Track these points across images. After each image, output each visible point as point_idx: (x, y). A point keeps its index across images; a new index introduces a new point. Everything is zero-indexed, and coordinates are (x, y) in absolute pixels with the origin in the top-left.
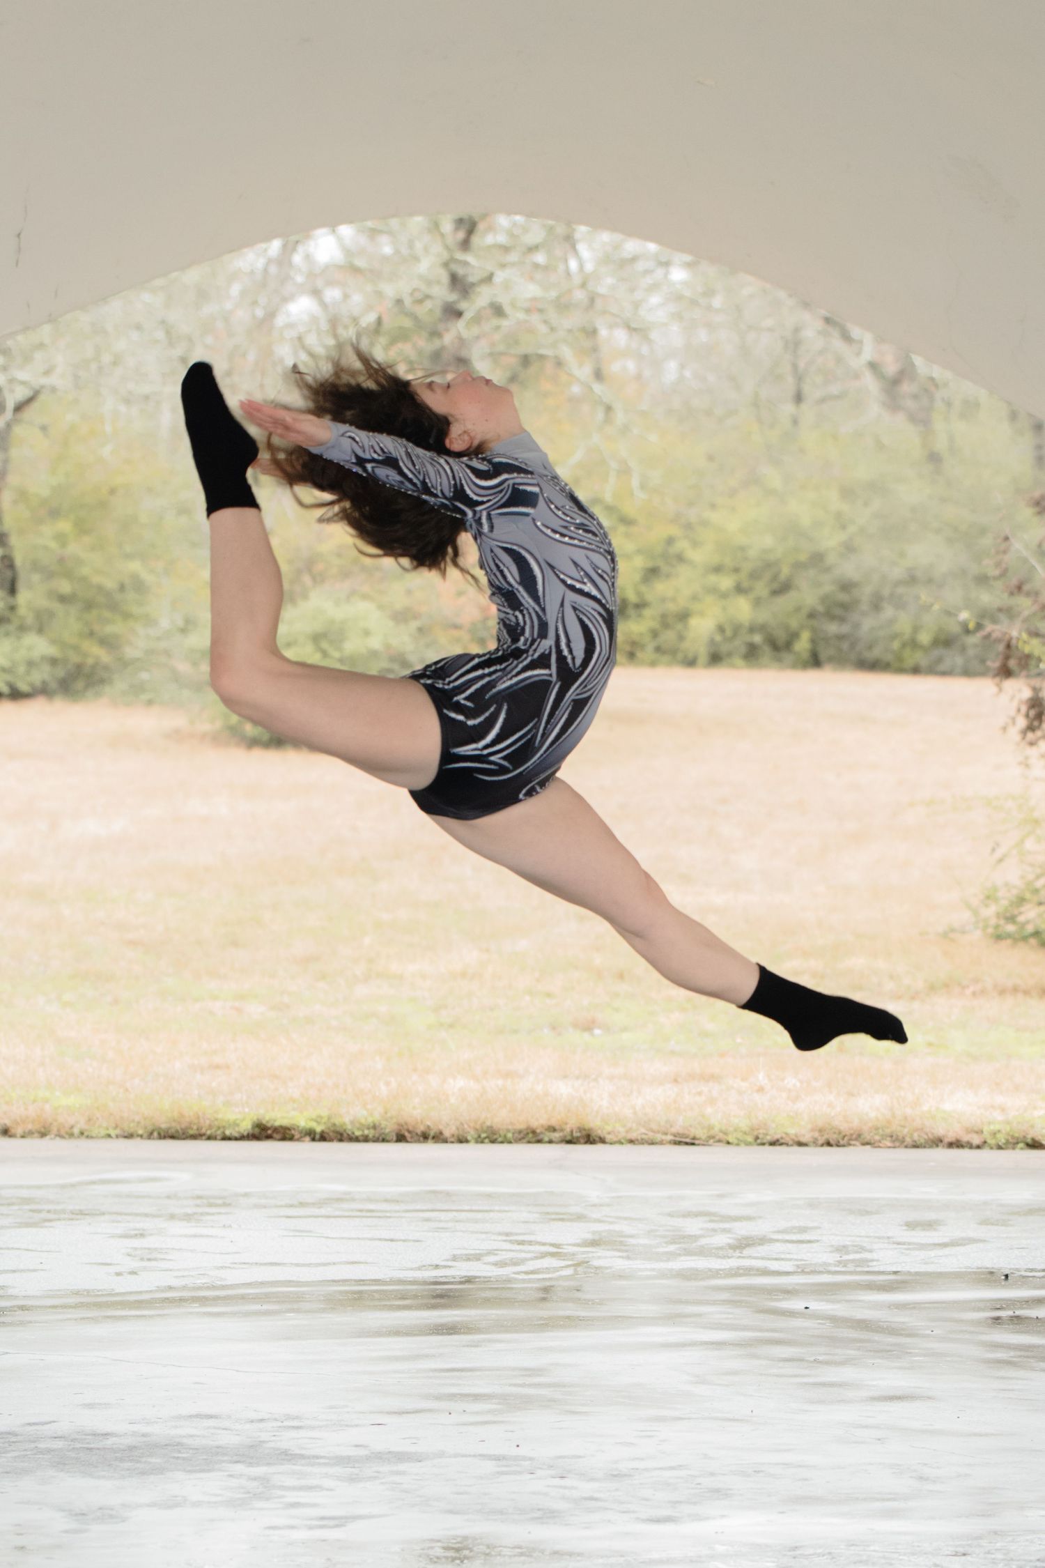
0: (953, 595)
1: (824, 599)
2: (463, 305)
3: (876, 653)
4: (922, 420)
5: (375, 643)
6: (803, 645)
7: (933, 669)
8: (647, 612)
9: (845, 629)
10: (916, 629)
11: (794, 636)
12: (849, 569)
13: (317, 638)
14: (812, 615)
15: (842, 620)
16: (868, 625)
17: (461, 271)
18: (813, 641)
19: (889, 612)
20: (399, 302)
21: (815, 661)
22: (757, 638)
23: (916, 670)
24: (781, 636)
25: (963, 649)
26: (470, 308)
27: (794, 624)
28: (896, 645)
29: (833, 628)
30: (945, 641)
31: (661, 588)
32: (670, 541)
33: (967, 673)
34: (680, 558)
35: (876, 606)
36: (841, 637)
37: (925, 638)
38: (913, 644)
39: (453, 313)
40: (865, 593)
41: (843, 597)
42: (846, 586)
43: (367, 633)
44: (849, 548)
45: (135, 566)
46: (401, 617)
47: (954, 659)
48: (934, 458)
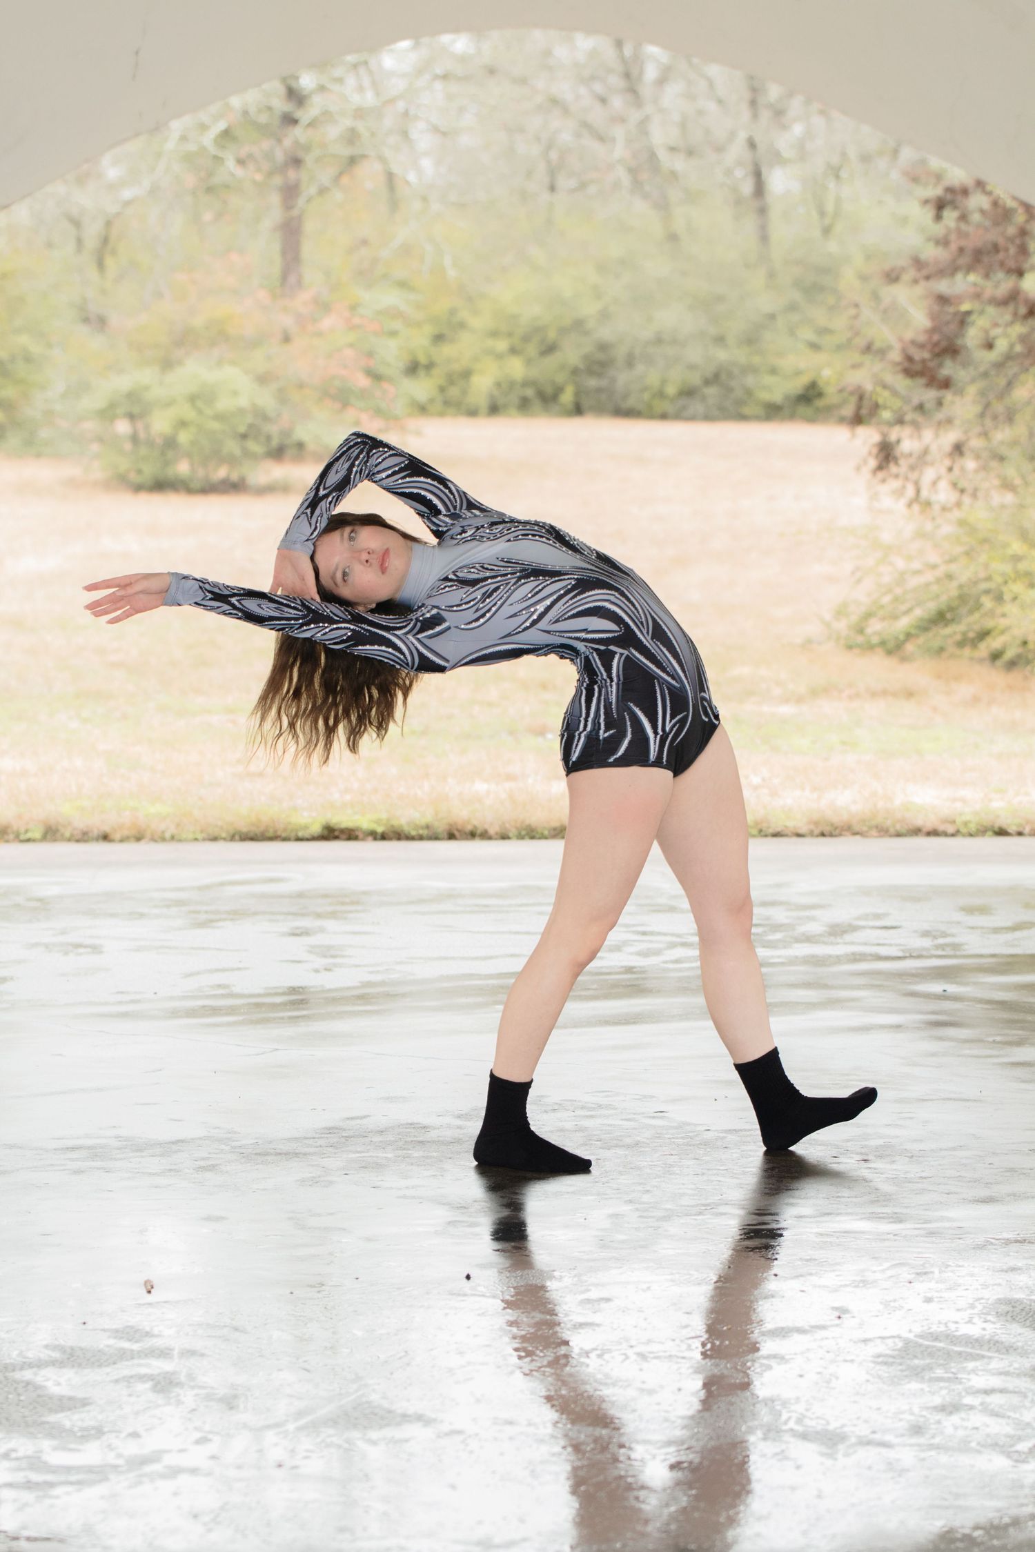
0: (694, 354)
1: (586, 357)
2: (298, 114)
3: (631, 402)
4: (663, 206)
5: (243, 402)
6: (567, 397)
7: (678, 416)
8: (436, 371)
9: (603, 383)
10: (664, 382)
11: (558, 391)
12: (606, 333)
13: (193, 399)
14: (575, 372)
15: (600, 375)
16: (623, 379)
17: (294, 85)
18: (577, 394)
19: (640, 368)
20: (246, 113)
21: (578, 410)
22: (530, 392)
23: (664, 416)
24: (549, 390)
25: (704, 398)
26: (305, 116)
27: (560, 378)
28: (646, 396)
29: (592, 383)
30: (688, 392)
31: (447, 350)
32: (453, 312)
33: (708, 418)
34: (462, 325)
35: (630, 362)
36: (599, 390)
37: (671, 390)
38: (661, 394)
39: (290, 120)
40: (621, 352)
41: (601, 356)
42: (603, 347)
43: (235, 393)
44: (605, 315)
45: (24, 340)
46: (263, 379)
47: (697, 407)
48: (673, 238)
